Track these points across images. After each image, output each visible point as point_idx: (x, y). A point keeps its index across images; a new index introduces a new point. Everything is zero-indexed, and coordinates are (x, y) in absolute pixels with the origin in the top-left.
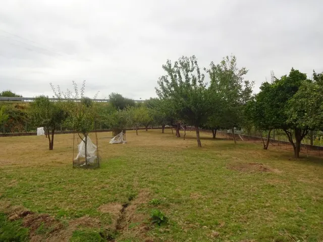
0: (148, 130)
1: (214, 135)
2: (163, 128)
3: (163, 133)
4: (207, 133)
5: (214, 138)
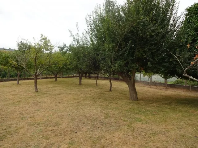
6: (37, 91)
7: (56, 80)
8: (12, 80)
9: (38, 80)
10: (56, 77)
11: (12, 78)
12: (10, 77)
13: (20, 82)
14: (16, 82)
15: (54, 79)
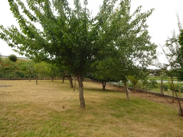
0: (54, 80)
1: (104, 87)
2: (64, 79)
3: (63, 82)
4: (98, 84)
5: (104, 90)
6: (37, 83)
7: (53, 80)
8: (27, 79)
9: (38, 80)
10: (53, 79)
11: (27, 78)
12: (26, 77)
13: (31, 80)
14: (29, 80)
15: (52, 80)
